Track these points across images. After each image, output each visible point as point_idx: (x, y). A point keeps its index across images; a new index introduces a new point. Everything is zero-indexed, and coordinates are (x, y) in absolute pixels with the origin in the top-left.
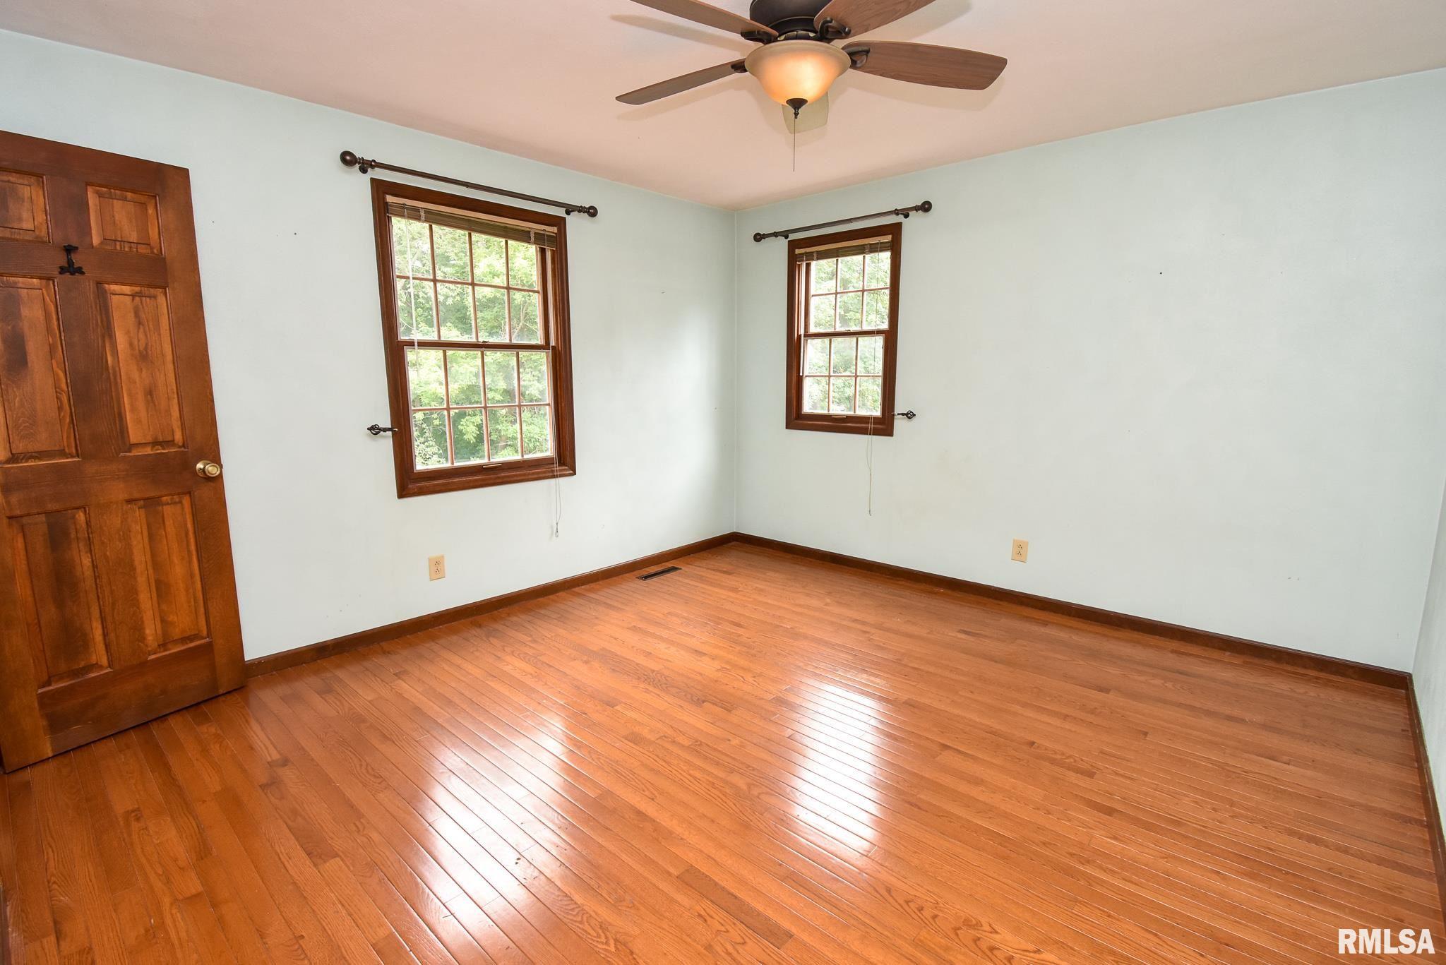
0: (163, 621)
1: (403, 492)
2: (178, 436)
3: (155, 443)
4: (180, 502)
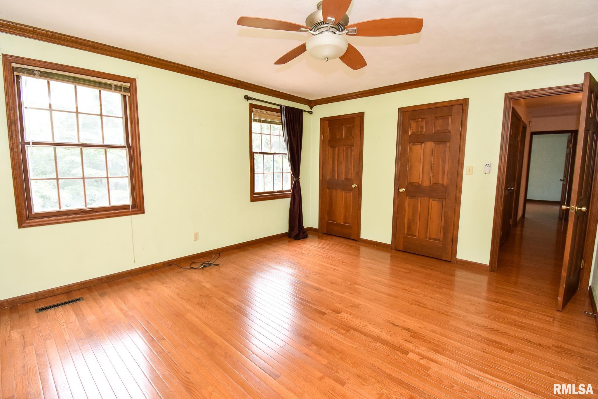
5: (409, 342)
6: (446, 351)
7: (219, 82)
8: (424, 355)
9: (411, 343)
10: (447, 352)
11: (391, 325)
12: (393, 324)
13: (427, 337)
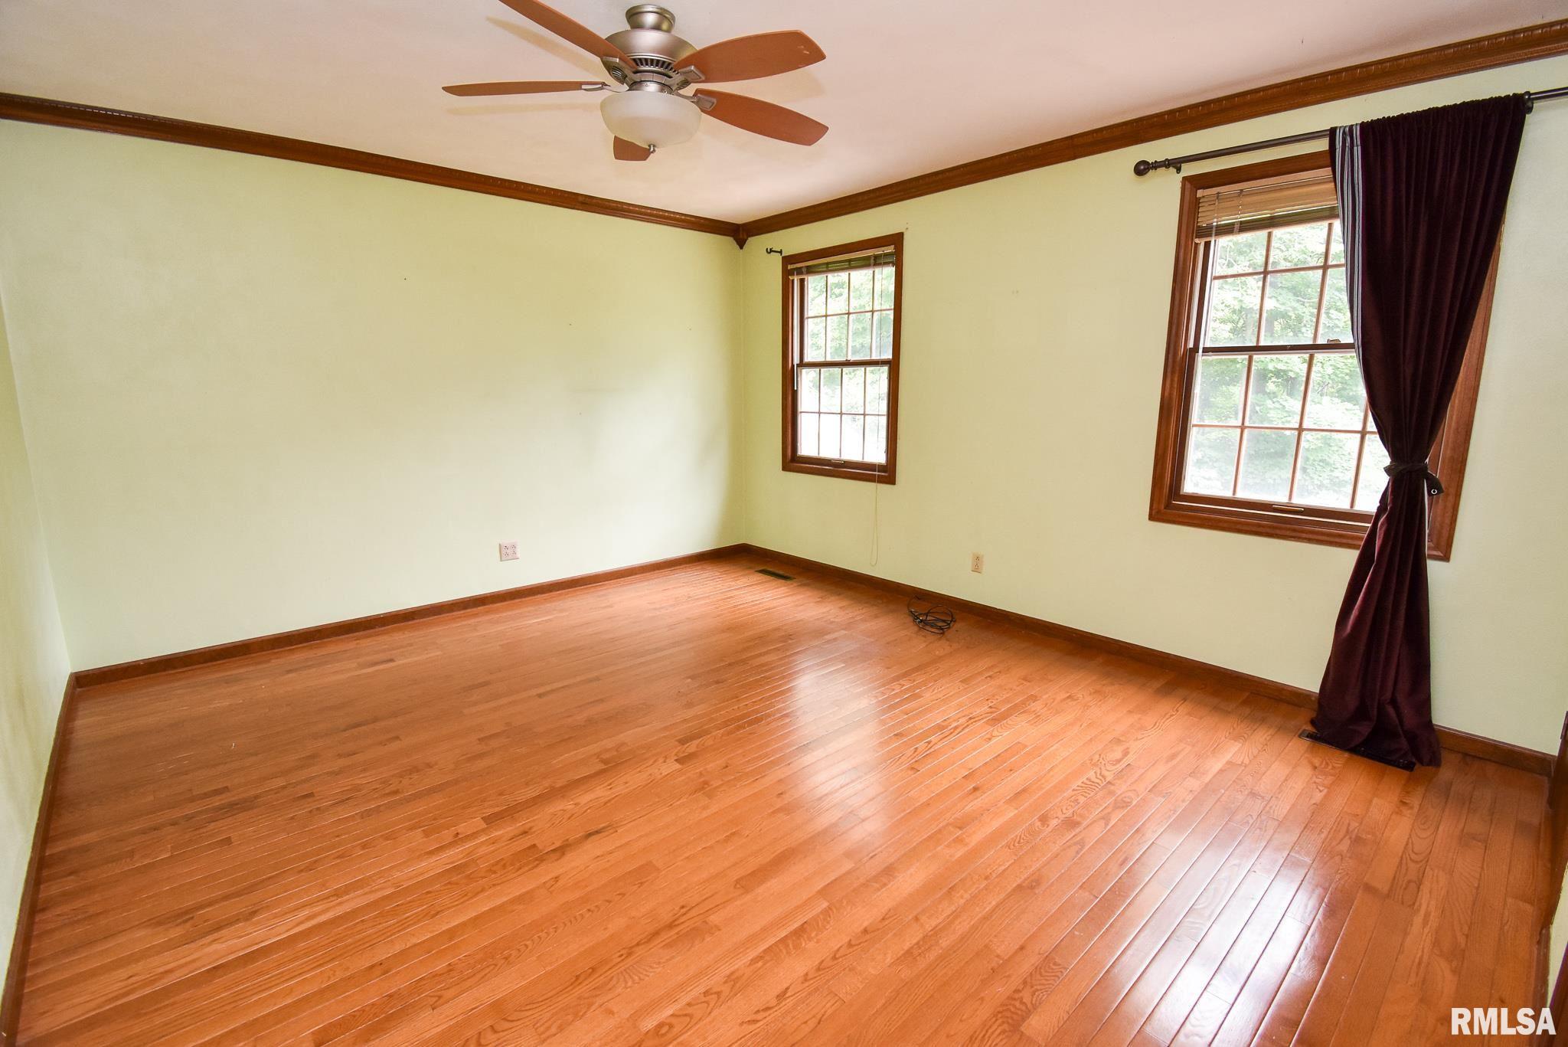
5: (515, 836)
6: (445, 885)
7: (1074, 157)
8: (464, 844)
9: (513, 838)
10: (441, 887)
11: (594, 828)
12: (597, 832)
13: (515, 875)
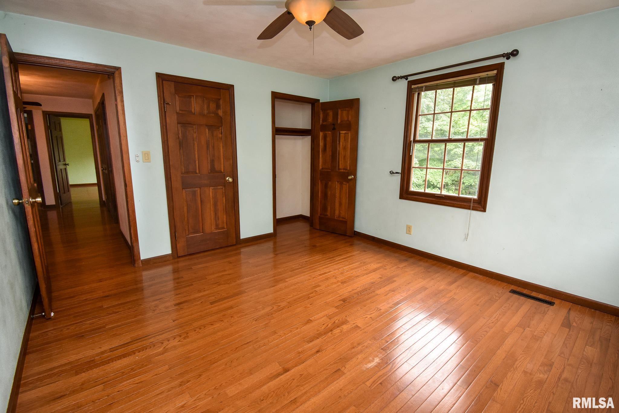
0: (340, 212)
1: (402, 197)
2: (348, 168)
3: (344, 169)
4: (346, 184)
